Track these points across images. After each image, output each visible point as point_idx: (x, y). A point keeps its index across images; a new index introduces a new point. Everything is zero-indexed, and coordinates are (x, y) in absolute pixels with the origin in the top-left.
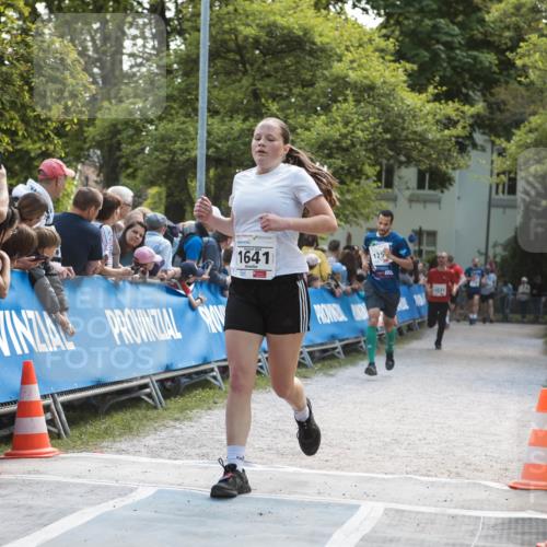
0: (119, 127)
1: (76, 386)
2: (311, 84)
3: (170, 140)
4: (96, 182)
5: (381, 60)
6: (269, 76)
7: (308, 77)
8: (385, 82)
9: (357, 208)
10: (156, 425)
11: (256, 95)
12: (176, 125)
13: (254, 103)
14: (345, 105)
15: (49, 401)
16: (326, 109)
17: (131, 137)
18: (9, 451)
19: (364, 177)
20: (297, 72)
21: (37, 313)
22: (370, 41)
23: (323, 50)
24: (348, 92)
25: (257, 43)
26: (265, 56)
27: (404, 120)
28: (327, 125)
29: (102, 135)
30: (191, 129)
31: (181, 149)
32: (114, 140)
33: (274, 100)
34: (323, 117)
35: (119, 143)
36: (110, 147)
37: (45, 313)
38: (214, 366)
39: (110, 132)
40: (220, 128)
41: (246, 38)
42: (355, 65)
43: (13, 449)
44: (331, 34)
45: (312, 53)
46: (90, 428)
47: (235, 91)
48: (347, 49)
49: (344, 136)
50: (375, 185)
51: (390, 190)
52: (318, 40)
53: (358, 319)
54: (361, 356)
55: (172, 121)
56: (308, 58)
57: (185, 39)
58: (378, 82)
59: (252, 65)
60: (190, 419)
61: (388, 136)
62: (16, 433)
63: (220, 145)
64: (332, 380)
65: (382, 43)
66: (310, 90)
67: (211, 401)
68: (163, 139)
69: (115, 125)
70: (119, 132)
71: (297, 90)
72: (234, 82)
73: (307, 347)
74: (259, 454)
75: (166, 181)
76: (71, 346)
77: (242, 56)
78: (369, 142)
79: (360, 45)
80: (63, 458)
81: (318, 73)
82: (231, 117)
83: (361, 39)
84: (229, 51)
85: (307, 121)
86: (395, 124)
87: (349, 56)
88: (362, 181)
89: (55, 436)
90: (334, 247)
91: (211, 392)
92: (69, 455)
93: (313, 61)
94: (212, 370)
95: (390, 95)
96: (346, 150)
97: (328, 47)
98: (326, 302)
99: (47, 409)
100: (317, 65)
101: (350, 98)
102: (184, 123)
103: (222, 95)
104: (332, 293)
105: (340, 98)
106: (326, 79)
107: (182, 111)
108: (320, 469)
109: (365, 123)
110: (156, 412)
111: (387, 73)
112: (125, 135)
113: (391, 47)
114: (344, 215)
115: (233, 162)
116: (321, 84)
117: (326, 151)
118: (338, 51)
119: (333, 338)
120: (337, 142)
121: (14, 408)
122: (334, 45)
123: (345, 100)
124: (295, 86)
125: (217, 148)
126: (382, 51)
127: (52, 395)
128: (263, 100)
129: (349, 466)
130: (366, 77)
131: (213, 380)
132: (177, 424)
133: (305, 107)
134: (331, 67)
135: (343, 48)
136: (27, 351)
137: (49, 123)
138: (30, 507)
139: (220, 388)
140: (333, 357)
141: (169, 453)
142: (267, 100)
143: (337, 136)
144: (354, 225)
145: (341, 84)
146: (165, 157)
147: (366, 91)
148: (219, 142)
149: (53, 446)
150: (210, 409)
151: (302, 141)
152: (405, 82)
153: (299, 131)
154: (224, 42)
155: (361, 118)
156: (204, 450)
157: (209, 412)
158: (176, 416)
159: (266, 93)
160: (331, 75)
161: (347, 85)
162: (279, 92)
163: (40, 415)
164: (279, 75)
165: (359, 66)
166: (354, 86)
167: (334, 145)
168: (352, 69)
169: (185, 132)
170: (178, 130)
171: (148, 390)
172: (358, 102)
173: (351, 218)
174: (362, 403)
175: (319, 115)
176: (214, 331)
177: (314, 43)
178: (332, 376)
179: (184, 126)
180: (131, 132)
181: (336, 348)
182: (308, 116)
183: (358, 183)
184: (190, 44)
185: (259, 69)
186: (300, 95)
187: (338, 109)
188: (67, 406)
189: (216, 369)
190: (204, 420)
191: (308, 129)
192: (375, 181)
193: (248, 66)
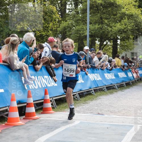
0: (66, 28)
1: (58, 95)
2: (116, 15)
3: (79, 31)
4: (60, 42)
5: (134, 8)
6: (105, 13)
7: (115, 13)
8: (135, 14)
9: (128, 47)
10: (78, 105)
11: (101, 18)
12: (81, 27)
13: (101, 21)
14: (125, 20)
15: (51, 99)
16: (120, 21)
17: (69, 30)
18: (42, 112)
19: (130, 39)
20: (112, 12)
21: (48, 76)
22: (131, 3)
23: (119, 6)
24: (126, 17)
25: (101, 5)
26: (103, 8)
27: (141, 24)
28: (120, 25)
29: (62, 30)
30: (85, 28)
31: (82, 33)
32: (65, 31)
33: (106, 19)
34: (119, 23)
35: (66, 32)
36: (64, 33)
37: (50, 77)
38: (92, 89)
39: (64, 29)
40: (92, 27)
41: (99, 3)
42: (127, 9)
43: (43, 111)
44: (121, 2)
45: (116, 7)
46: (62, 106)
47: (96, 18)
48: (125, 5)
49: (125, 28)
50: (133, 41)
51: (137, 42)
52: (118, 3)
53: (129, 76)
54: (130, 86)
55: (80, 26)
56: (115, 8)
57: (82, 5)
58: (134, 14)
59: (100, 10)
60: (87, 103)
61: (137, 28)
62: (43, 107)
63: (92, 32)
64: (123, 93)
65: (135, 4)
66: (116, 16)
67: (92, 98)
68: (77, 31)
69: (65, 27)
70: (66, 29)
71: (112, 17)
72: (96, 15)
73: (116, 84)
74: (106, 112)
75: (78, 41)
76: (56, 85)
77: (97, 8)
78: (132, 30)
79: (129, 4)
80: (56, 114)
81: (118, 12)
82: (95, 24)
83: (129, 3)
84: (94, 7)
85: (115, 25)
86: (138, 25)
87: (126, 7)
88: (130, 40)
89: (53, 108)
90: (123, 58)
91: (92, 96)
92: (57, 113)
93: (116, 9)
94: (92, 90)
95: (137, 17)
96: (125, 32)
97: (120, 5)
98: (121, 72)
99: (51, 101)
100: (117, 10)
101: (126, 18)
102: (83, 26)
103: (93, 19)
104: (122, 70)
105: (124, 18)
106: (120, 13)
107: (82, 23)
108: (122, 116)
109: (130, 25)
110: (78, 101)
111: (136, 11)
112: (68, 30)
113: (137, 4)
114: (124, 49)
115: (96, 36)
116: (119, 15)
117: (120, 32)
118: (123, 6)
119: (123, 81)
120: (123, 30)
121: (43, 101)
122: (122, 4)
123: (125, 19)
124: (112, 16)
125: (91, 32)
126: (135, 5)
127: (52, 97)
128: (103, 19)
129: (130, 115)
130: (130, 13)
131: (92, 93)
132: (84, 104)
133: (114, 21)
134: (121, 10)
135: (124, 5)
136: (45, 86)
137: (49, 28)
138: (48, 126)
139: (94, 95)
140: (123, 86)
141: (82, 112)
142: (104, 19)
143: (123, 28)
144: (127, 52)
145: (124, 14)
146: (78, 35)
147: (131, 16)
148: (92, 31)
149: (53, 110)
150: (92, 100)
151: (114, 30)
152: (141, 13)
153: (113, 27)
154: (93, 5)
155: (129, 23)
156: (92, 111)
157: (92, 101)
158: (84, 102)
159: (104, 18)
160: (121, 12)
161: (125, 15)
162: (107, 17)
163: (49, 103)
164: (107, 13)
165: (128, 10)
166: (127, 15)
167: (122, 31)
168: (127, 10)
169: (83, 29)
170: (81, 28)
171: (76, 96)
172: (128, 19)
173: (126, 49)
174: (132, 98)
175: (118, 23)
176: (92, 80)
177: (117, 4)
178: (123, 91)
179: (83, 27)
180: (69, 29)
181: (124, 84)
182: (115, 23)
183: (129, 41)
184: (84, 6)
185: (102, 12)
186: (113, 18)
187: (123, 21)
188: (56, 100)
189: (93, 90)
190: (91, 104)
191: (115, 27)
192: (132, 40)
193: (99, 11)
